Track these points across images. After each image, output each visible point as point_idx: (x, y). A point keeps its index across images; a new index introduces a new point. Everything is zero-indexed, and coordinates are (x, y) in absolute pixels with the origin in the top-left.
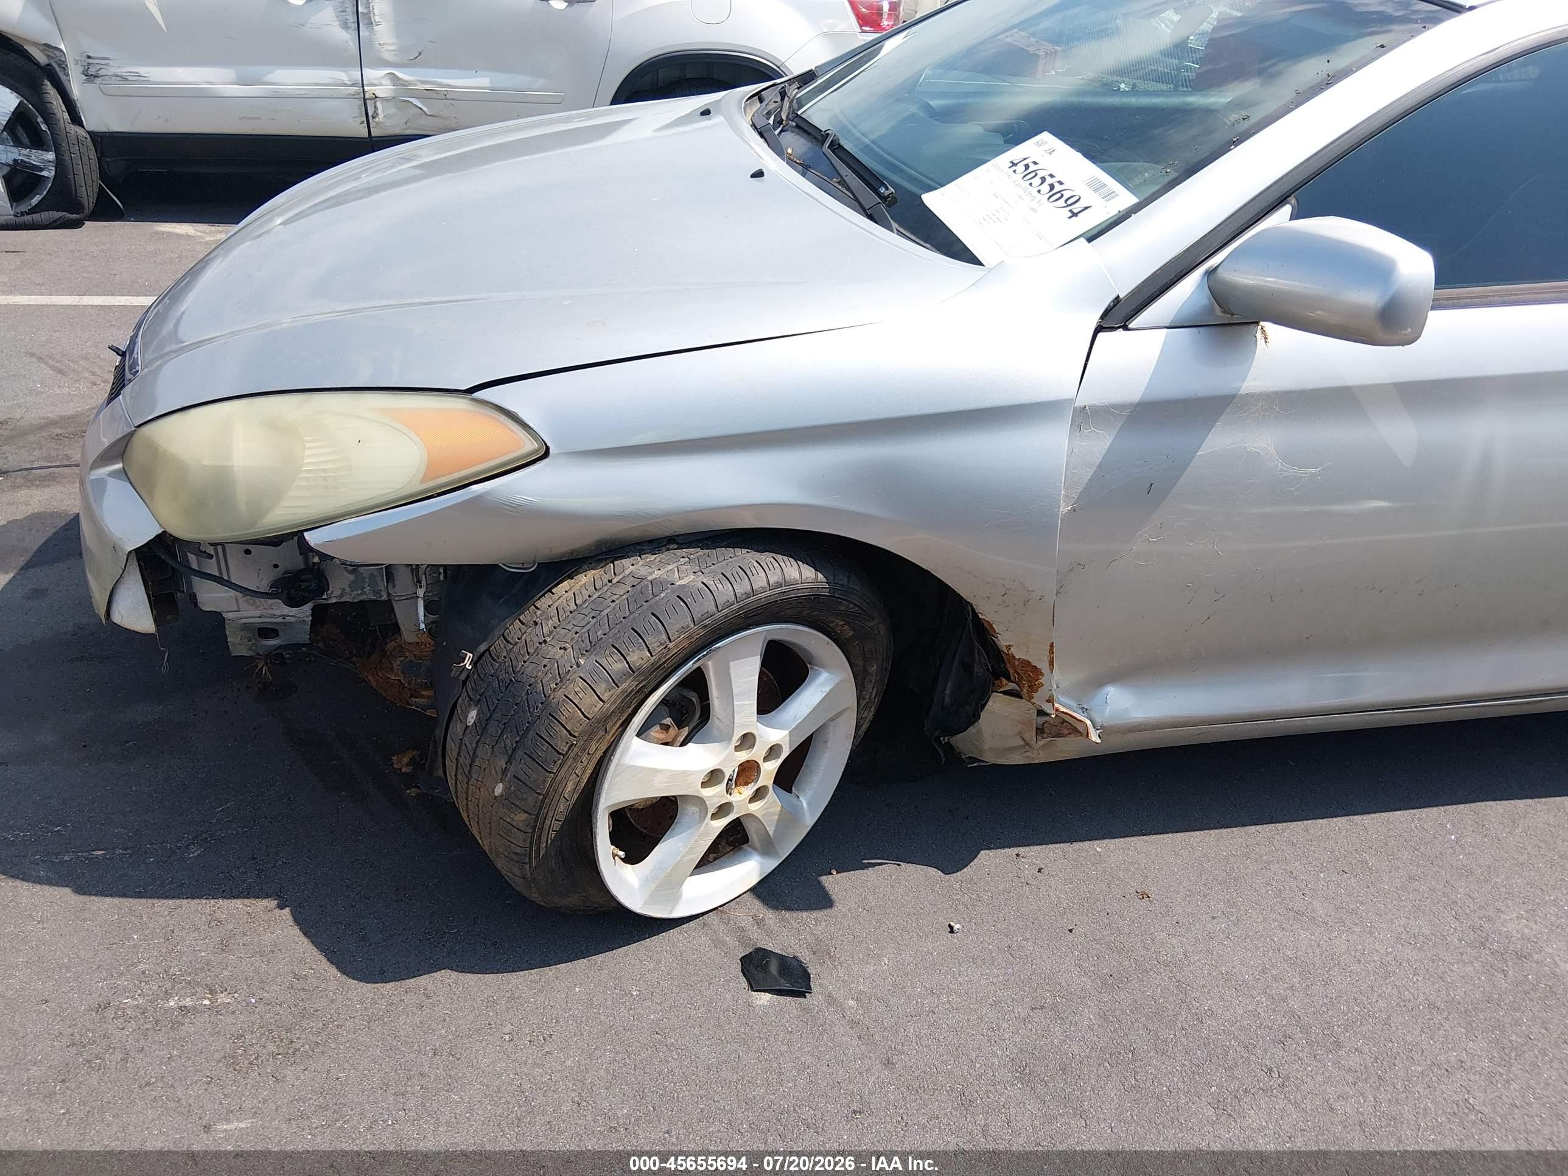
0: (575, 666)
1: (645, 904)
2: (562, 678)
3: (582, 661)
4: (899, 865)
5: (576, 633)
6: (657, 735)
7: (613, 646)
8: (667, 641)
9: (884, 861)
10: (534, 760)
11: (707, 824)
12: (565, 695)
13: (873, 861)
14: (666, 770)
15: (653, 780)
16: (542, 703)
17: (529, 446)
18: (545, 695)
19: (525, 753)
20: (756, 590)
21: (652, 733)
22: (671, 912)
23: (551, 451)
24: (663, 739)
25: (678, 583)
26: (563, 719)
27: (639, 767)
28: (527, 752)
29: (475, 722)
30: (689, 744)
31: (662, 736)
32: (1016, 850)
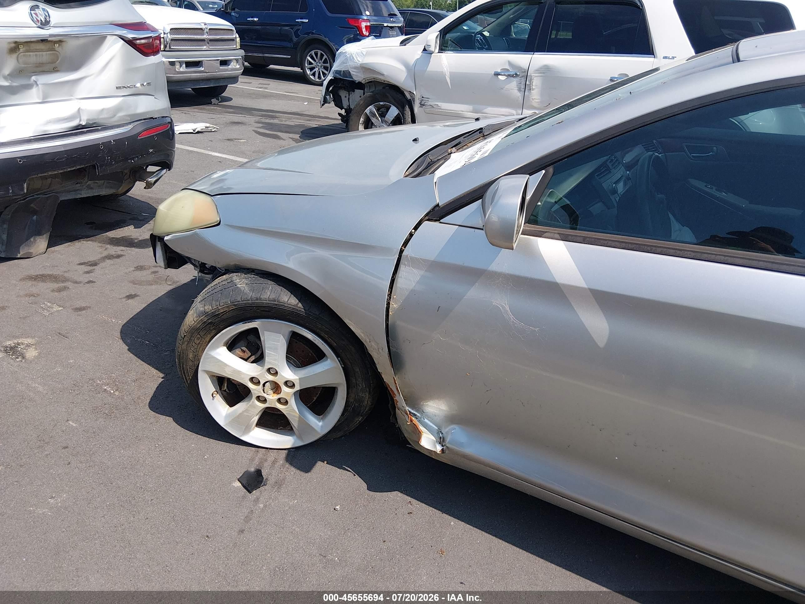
1: (226, 424)
4: (355, 475)
6: (239, 353)
8: (219, 305)
9: (351, 471)
11: (253, 401)
13: (347, 468)
14: (231, 367)
15: (225, 368)
20: (262, 298)
21: (237, 351)
22: (241, 436)
23: (222, 223)
24: (241, 356)
25: (238, 286)
27: (217, 359)
30: (255, 364)
31: (241, 354)
32: (409, 499)
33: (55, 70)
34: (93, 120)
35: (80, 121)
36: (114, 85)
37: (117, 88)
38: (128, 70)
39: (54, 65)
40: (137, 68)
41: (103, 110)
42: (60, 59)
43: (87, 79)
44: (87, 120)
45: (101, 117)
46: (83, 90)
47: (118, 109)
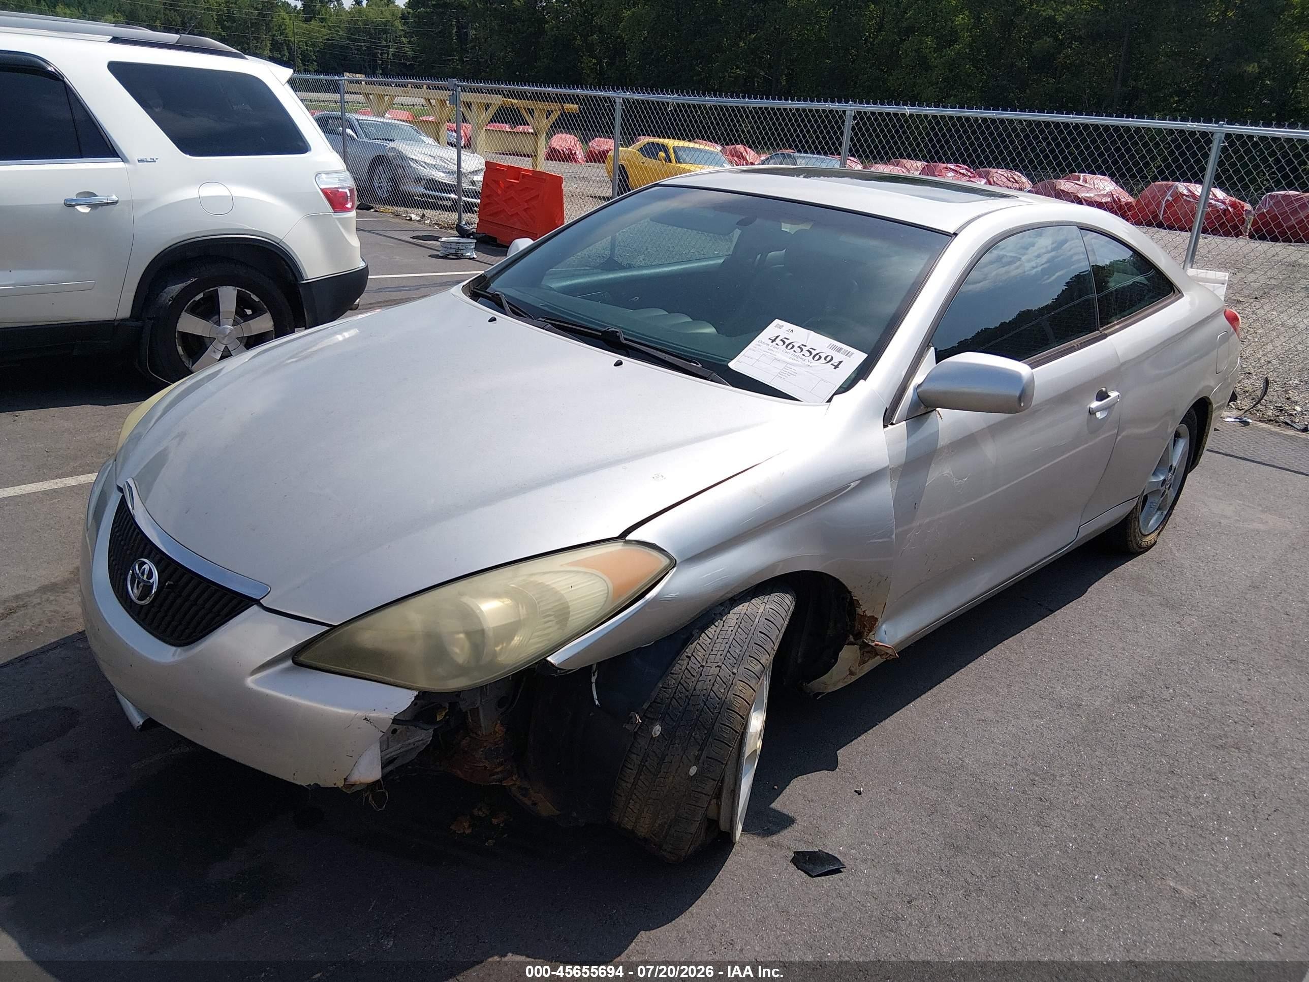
0: (732, 675)
2: (728, 686)
3: (735, 671)
5: (721, 655)
7: (750, 656)
10: (722, 741)
12: (734, 694)
16: (718, 704)
17: (665, 561)
18: (719, 699)
19: (715, 739)
23: (677, 562)
26: (737, 710)
28: (716, 738)
29: (661, 733)
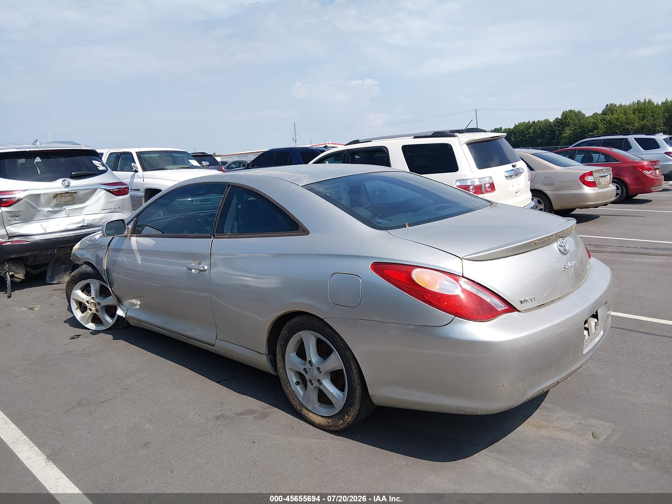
1: (80, 320)
11: (88, 311)
15: (80, 298)
21: (84, 291)
22: (86, 326)
27: (77, 294)
30: (88, 295)
33: (74, 204)
34: (90, 223)
35: (84, 224)
36: (101, 208)
37: (102, 210)
38: (107, 203)
39: (73, 202)
40: (112, 201)
41: (95, 219)
42: (75, 199)
43: (87, 207)
44: (87, 223)
45: (94, 222)
46: (85, 211)
47: (102, 219)
